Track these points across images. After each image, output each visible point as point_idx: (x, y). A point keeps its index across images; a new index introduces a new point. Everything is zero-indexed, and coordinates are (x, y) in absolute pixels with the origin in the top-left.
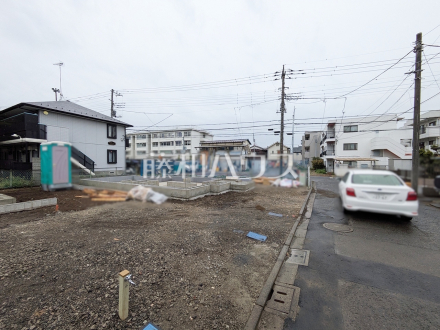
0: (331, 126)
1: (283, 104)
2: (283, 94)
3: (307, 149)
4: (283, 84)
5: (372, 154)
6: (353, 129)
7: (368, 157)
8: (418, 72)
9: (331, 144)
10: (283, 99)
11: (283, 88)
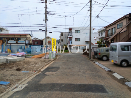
0: (70, 29)
1: (46, 16)
2: (46, 11)
3: (62, 40)
4: (46, 5)
5: (85, 43)
6: (79, 32)
7: (84, 44)
8: (91, 10)
9: (71, 38)
10: (46, 13)
11: (46, 8)
